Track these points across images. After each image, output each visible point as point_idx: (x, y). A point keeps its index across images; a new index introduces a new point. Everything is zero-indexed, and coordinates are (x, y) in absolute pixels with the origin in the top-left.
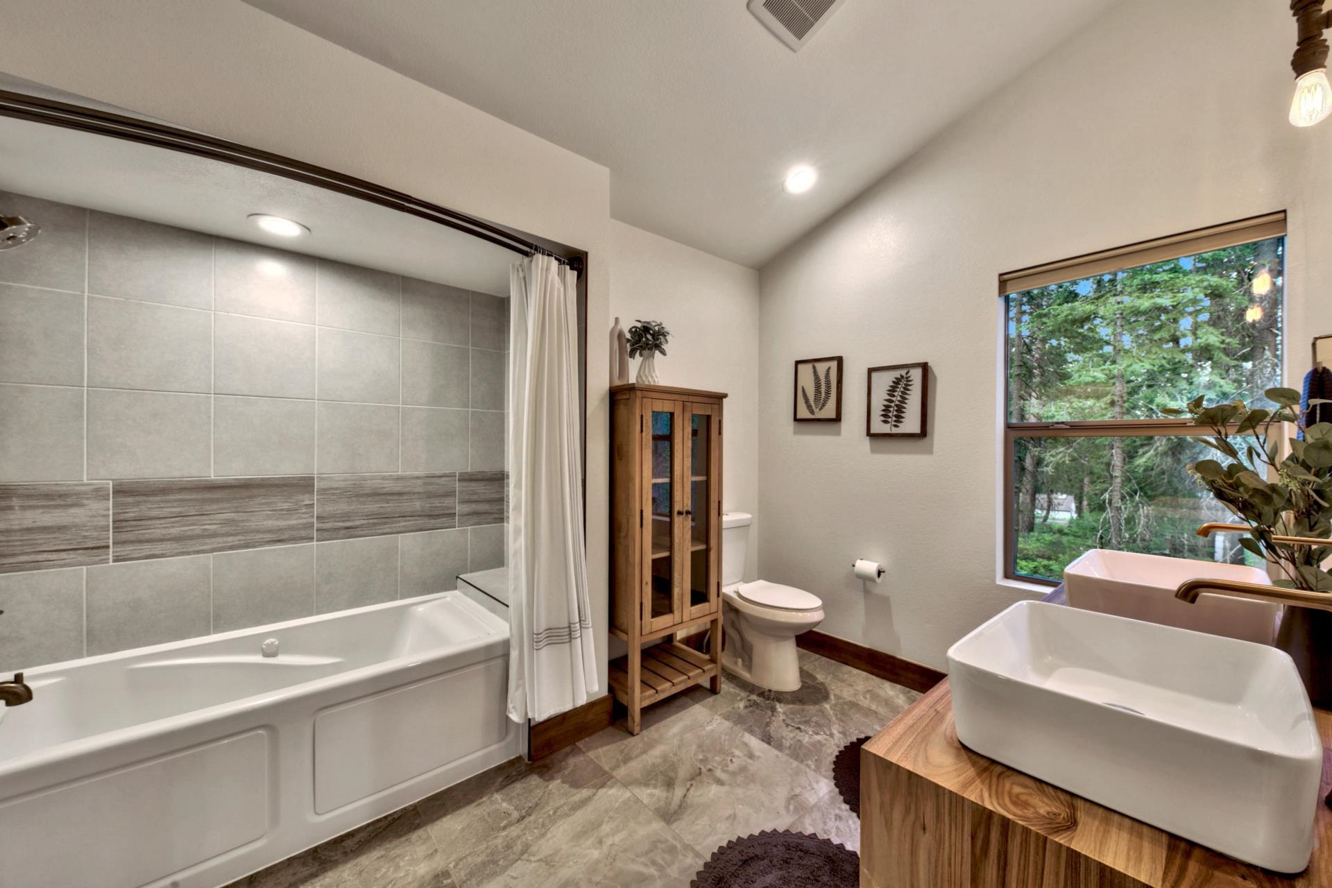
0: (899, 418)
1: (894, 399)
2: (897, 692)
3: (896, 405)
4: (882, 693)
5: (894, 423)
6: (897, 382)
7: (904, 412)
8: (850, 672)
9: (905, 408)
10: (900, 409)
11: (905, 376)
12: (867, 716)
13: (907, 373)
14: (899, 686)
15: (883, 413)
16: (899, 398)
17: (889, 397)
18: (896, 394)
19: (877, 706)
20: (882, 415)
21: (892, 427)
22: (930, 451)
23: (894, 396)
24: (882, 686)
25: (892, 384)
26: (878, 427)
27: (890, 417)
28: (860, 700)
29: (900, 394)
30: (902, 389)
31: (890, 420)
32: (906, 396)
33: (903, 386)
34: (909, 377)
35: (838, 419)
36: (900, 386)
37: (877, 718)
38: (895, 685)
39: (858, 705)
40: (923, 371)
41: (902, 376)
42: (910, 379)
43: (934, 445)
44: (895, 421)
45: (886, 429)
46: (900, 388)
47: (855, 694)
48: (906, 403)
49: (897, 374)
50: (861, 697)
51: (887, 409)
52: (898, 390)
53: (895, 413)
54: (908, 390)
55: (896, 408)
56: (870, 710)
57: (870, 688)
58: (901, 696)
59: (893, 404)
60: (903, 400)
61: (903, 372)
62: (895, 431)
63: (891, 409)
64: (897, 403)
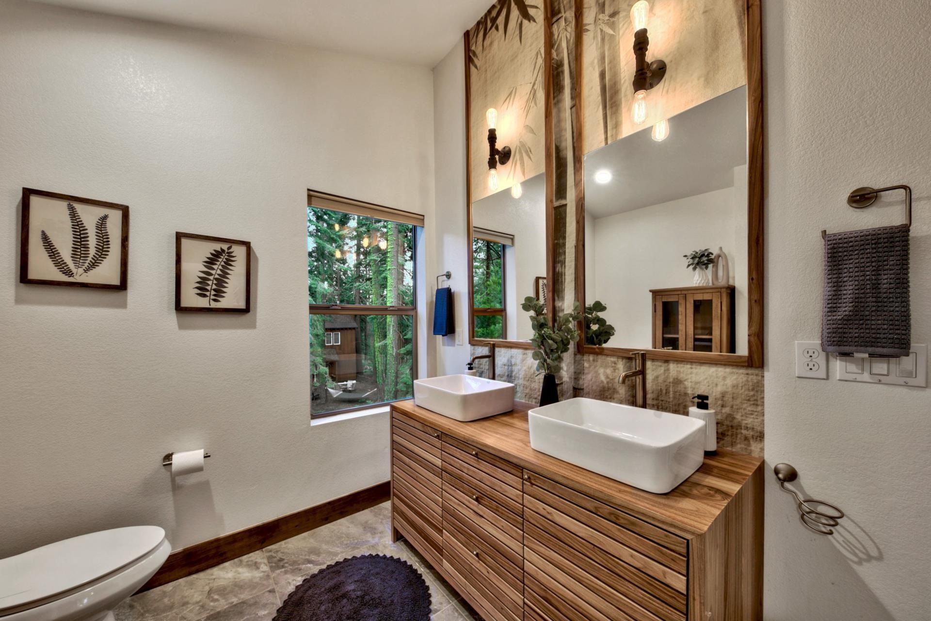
0: (219, 293)
1: (213, 272)
2: (234, 570)
3: (216, 279)
4: (222, 583)
5: (212, 297)
6: (217, 255)
7: (225, 287)
8: (164, 593)
9: (227, 283)
10: (221, 283)
11: (226, 251)
12: (241, 613)
13: (229, 248)
14: (227, 564)
15: (198, 285)
16: (219, 272)
17: (206, 269)
18: (215, 267)
19: (235, 596)
20: (197, 288)
21: (211, 300)
22: (253, 325)
23: (213, 269)
24: (214, 577)
25: (210, 256)
26: (191, 298)
27: (207, 290)
28: (214, 607)
29: (220, 267)
30: (223, 263)
31: (208, 294)
32: (228, 271)
33: (224, 260)
34: (232, 252)
35: (123, 286)
36: (220, 260)
37: (250, 605)
38: (221, 566)
39: (219, 613)
40: (247, 250)
41: (223, 251)
42: (232, 254)
43: (257, 320)
44: (215, 295)
45: (203, 303)
46: (221, 261)
47: (203, 607)
48: (228, 278)
49: (218, 246)
50: (212, 604)
51: (203, 281)
52: (218, 263)
53: (214, 287)
54: (231, 265)
55: (215, 282)
56: (235, 605)
57: (207, 588)
58: (240, 570)
59: (211, 278)
60: (225, 274)
61: (225, 247)
62: (214, 305)
63: (210, 283)
64: (217, 276)
